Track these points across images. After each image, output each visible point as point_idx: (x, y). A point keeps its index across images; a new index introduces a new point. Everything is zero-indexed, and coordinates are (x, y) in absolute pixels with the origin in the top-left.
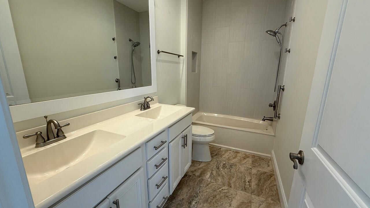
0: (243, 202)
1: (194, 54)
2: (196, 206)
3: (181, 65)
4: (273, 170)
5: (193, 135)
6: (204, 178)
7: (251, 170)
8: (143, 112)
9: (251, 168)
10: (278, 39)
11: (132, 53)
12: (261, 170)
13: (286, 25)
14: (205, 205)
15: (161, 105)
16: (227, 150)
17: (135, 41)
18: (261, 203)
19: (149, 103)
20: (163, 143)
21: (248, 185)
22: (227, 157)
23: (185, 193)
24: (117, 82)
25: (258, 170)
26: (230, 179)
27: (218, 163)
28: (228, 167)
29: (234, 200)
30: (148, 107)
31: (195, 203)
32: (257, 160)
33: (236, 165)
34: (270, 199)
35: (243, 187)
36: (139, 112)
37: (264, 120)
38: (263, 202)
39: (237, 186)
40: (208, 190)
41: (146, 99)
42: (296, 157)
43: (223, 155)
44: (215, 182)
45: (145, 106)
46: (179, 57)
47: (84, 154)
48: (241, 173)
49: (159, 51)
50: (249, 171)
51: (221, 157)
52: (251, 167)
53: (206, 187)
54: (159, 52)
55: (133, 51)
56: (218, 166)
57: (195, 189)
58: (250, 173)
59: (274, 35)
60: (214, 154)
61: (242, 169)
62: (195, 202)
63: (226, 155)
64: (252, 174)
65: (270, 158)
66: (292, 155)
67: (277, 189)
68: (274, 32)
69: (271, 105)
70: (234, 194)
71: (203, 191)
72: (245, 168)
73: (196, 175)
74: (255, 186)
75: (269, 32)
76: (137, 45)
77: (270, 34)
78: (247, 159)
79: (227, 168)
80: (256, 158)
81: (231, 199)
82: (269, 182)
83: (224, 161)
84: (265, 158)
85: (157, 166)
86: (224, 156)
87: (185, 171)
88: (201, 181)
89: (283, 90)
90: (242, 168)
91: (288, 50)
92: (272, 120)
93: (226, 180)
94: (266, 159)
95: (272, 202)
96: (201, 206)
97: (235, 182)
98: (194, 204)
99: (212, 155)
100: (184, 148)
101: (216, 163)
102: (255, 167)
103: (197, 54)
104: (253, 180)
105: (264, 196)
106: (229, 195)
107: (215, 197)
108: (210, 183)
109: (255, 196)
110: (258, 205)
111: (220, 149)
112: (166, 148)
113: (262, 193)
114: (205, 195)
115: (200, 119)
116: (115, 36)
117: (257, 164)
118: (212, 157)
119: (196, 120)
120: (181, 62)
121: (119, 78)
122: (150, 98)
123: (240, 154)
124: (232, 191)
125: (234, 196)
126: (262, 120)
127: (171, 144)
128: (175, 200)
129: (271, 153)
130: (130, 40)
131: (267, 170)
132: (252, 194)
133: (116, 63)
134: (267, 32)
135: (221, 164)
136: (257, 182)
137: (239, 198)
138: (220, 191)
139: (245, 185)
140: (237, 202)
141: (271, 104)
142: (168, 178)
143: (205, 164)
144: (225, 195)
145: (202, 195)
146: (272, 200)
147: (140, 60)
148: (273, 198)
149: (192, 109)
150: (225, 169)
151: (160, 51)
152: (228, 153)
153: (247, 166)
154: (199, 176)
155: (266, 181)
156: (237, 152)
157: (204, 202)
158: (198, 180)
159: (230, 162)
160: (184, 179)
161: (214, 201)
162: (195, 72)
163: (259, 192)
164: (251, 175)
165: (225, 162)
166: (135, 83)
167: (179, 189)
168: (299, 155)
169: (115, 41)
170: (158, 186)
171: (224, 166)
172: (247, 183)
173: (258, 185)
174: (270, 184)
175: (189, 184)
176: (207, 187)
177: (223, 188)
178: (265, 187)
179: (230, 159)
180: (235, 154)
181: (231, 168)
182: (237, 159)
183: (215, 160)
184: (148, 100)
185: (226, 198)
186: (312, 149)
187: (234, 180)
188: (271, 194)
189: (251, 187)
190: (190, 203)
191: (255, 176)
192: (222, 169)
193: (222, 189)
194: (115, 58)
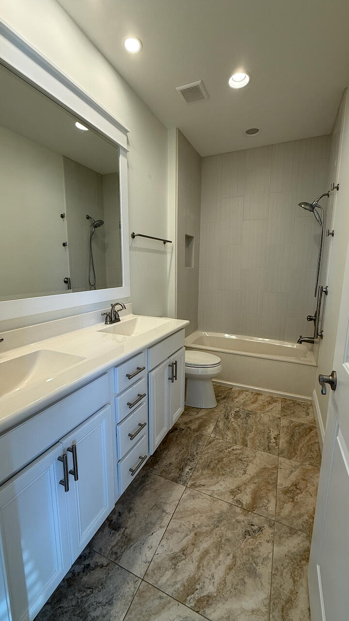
0: (264, 468)
1: (189, 239)
2: (191, 474)
3: (169, 256)
4: (315, 421)
5: (187, 365)
6: (205, 433)
7: (279, 420)
8: (108, 326)
9: (279, 418)
10: (317, 217)
11: (91, 237)
12: (295, 420)
13: (328, 195)
14: (205, 472)
15: (136, 317)
16: (242, 391)
17: (96, 218)
18: (293, 469)
19: (119, 312)
20: (140, 370)
21: (273, 443)
22: (242, 401)
23: (173, 455)
24: (66, 282)
25: (291, 421)
26: (245, 434)
27: (227, 410)
28: (243, 416)
29: (250, 464)
30: (117, 320)
31: (190, 470)
32: (290, 405)
33: (255, 414)
34: (307, 463)
35: (266, 446)
36: (102, 326)
37: (300, 342)
38: (296, 467)
39: (256, 444)
40: (210, 451)
41: (113, 306)
42: (326, 379)
43: (236, 398)
44: (221, 438)
45: (112, 318)
46: (165, 243)
47: (26, 381)
48: (264, 425)
49: (134, 233)
50: (276, 422)
51: (233, 401)
52: (280, 416)
53: (207, 445)
54: (133, 236)
55: (92, 233)
56: (226, 414)
57: (189, 448)
58: (277, 426)
59: (311, 209)
60: (221, 396)
61: (266, 419)
62: (190, 468)
63: (241, 399)
64: (281, 426)
65: (310, 403)
66: (321, 377)
67: (319, 449)
68: (311, 205)
69: (310, 318)
70: (252, 456)
71: (201, 452)
72: (270, 417)
73: (192, 428)
74: (285, 445)
75: (303, 206)
76: (98, 224)
77: (305, 209)
78: (274, 404)
79: (241, 417)
80: (289, 402)
81: (247, 463)
82: (307, 438)
83: (237, 407)
84: (302, 403)
85: (130, 405)
86: (237, 400)
87: (173, 420)
88: (199, 438)
89: (326, 293)
90: (265, 417)
91: (331, 232)
92: (313, 342)
93: (240, 436)
94: (304, 404)
95: (310, 467)
96: (198, 474)
97: (253, 439)
98: (188, 470)
99: (218, 398)
100: (173, 382)
101: (224, 410)
102: (286, 416)
103: (194, 238)
104: (281, 435)
105: (298, 459)
106: (244, 458)
107: (220, 460)
108: (214, 440)
109: (285, 459)
110: (288, 471)
111: (231, 389)
112: (144, 379)
113: (296, 454)
114: (206, 457)
115: (200, 341)
116: (65, 212)
117: (289, 412)
118: (218, 401)
119: (193, 343)
120: (169, 250)
121: (69, 277)
122: (121, 305)
123: (263, 396)
124: (248, 452)
125: (251, 459)
126: (298, 342)
127: (153, 373)
128: (159, 465)
129: (311, 395)
130: (88, 218)
131: (304, 420)
132: (281, 455)
133: (65, 253)
134: (300, 205)
135: (233, 412)
136: (287, 438)
137: (259, 462)
138: (229, 452)
139: (269, 442)
140: (255, 468)
141: (310, 316)
142: (147, 426)
143: (206, 411)
144: (236, 458)
145: (201, 458)
146: (311, 464)
147: (104, 248)
148: (312, 461)
149: (185, 322)
150: (238, 420)
151: (136, 234)
152: (244, 394)
153: (274, 415)
154: (196, 430)
155: (301, 436)
156: (258, 394)
157: (203, 468)
158: (195, 435)
159: (246, 409)
160: (172, 434)
161: (219, 466)
162: (191, 266)
163: (291, 452)
164: (279, 428)
165: (238, 409)
166: (94, 285)
167: (165, 448)
168: (331, 378)
169: (65, 218)
170: (132, 437)
171: (237, 415)
172: (273, 440)
173: (290, 443)
174: (308, 441)
175: (180, 442)
176: (209, 446)
177: (234, 447)
178: (301, 445)
179: (246, 405)
180: (255, 397)
181: (247, 418)
182: (257, 404)
183: (222, 405)
184: (117, 308)
185: (239, 462)
186: (343, 364)
187: (251, 435)
188: (310, 456)
189: (278, 447)
190: (182, 470)
191: (285, 429)
192: (233, 420)
193: (232, 448)
194: (64, 245)
